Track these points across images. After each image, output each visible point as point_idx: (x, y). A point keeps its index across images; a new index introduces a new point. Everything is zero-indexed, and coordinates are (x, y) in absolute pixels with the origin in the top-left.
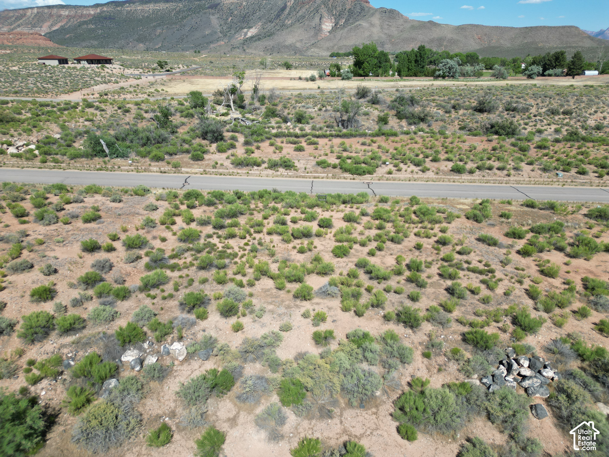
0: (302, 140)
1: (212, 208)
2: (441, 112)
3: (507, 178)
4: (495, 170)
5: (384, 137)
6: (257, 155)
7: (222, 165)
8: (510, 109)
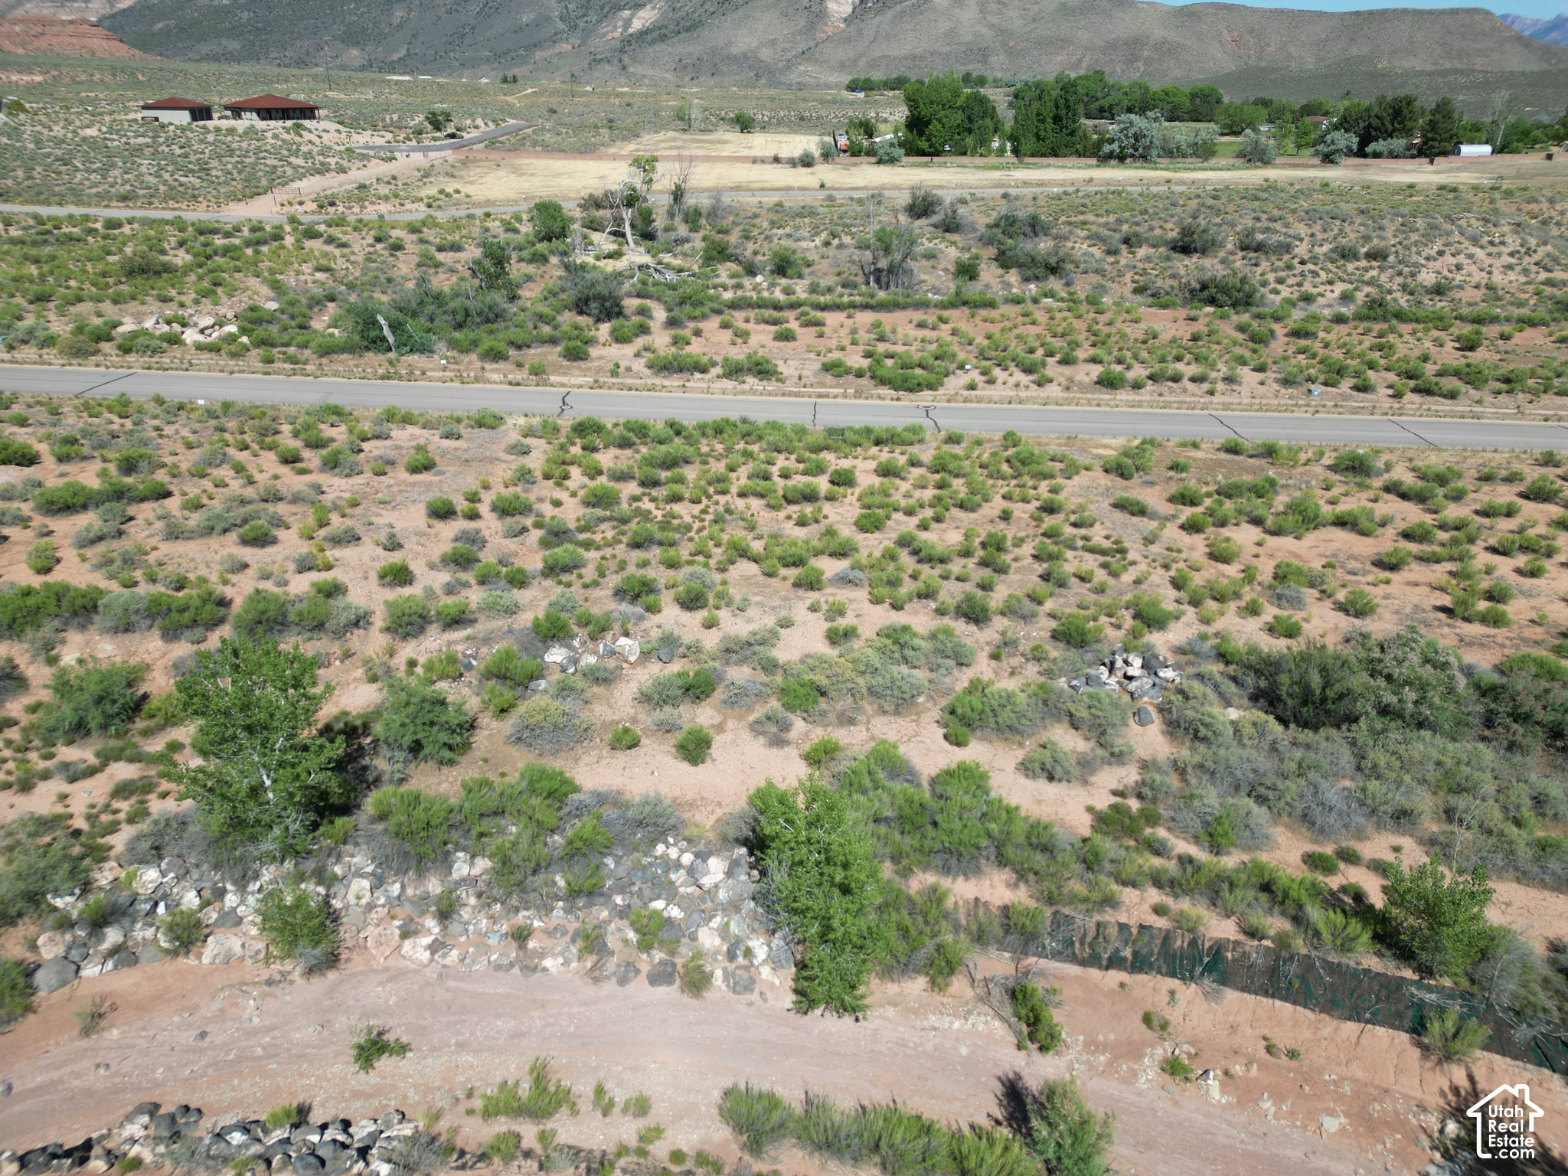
0: (790, 315)
1: (628, 452)
2: (1097, 252)
3: (1208, 399)
4: (1186, 383)
5: (966, 310)
6: (695, 349)
7: (628, 369)
8: (1248, 246)
